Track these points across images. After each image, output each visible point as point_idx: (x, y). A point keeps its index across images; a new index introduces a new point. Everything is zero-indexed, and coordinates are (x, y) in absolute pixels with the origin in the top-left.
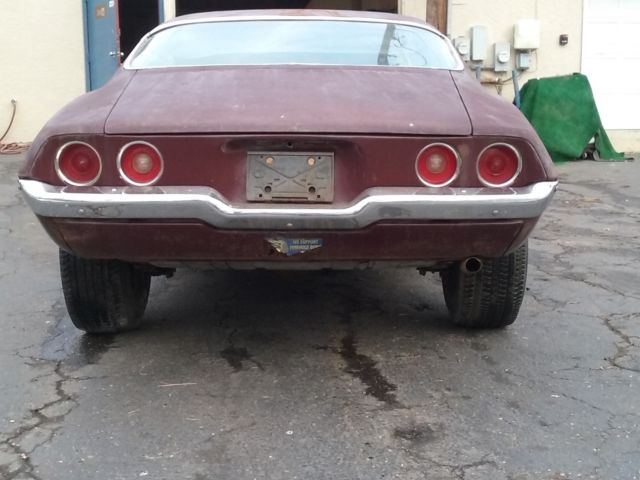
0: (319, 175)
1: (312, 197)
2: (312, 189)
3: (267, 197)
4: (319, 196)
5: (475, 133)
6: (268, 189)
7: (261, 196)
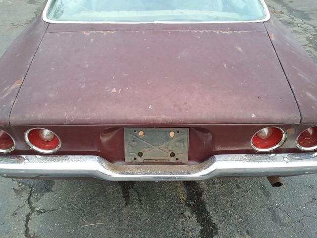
0: (178, 144)
1: (172, 160)
2: (173, 155)
3: (140, 159)
4: (177, 159)
5: (302, 122)
6: (141, 154)
7: (135, 159)
